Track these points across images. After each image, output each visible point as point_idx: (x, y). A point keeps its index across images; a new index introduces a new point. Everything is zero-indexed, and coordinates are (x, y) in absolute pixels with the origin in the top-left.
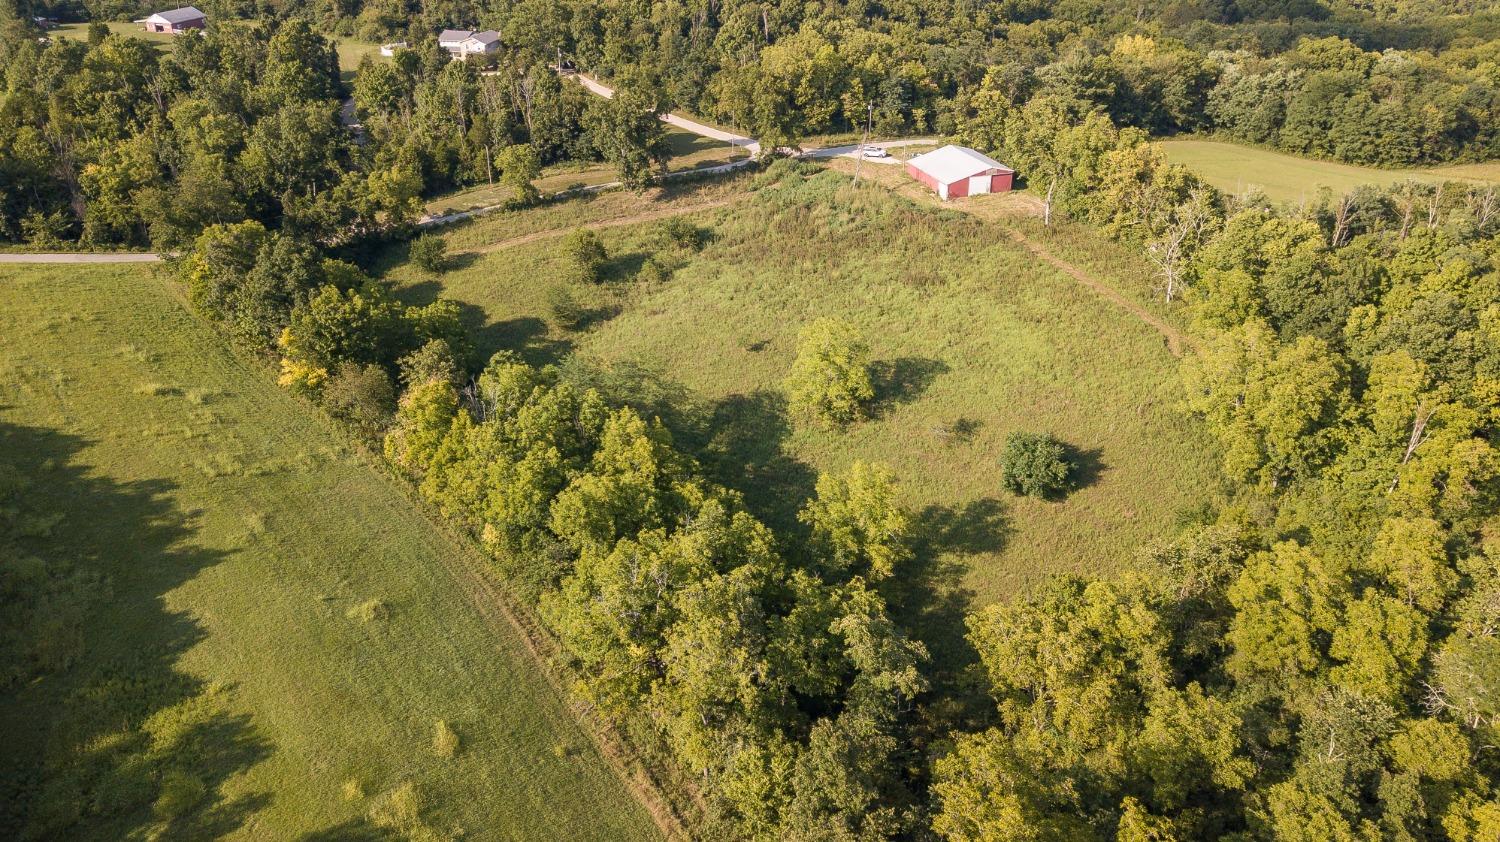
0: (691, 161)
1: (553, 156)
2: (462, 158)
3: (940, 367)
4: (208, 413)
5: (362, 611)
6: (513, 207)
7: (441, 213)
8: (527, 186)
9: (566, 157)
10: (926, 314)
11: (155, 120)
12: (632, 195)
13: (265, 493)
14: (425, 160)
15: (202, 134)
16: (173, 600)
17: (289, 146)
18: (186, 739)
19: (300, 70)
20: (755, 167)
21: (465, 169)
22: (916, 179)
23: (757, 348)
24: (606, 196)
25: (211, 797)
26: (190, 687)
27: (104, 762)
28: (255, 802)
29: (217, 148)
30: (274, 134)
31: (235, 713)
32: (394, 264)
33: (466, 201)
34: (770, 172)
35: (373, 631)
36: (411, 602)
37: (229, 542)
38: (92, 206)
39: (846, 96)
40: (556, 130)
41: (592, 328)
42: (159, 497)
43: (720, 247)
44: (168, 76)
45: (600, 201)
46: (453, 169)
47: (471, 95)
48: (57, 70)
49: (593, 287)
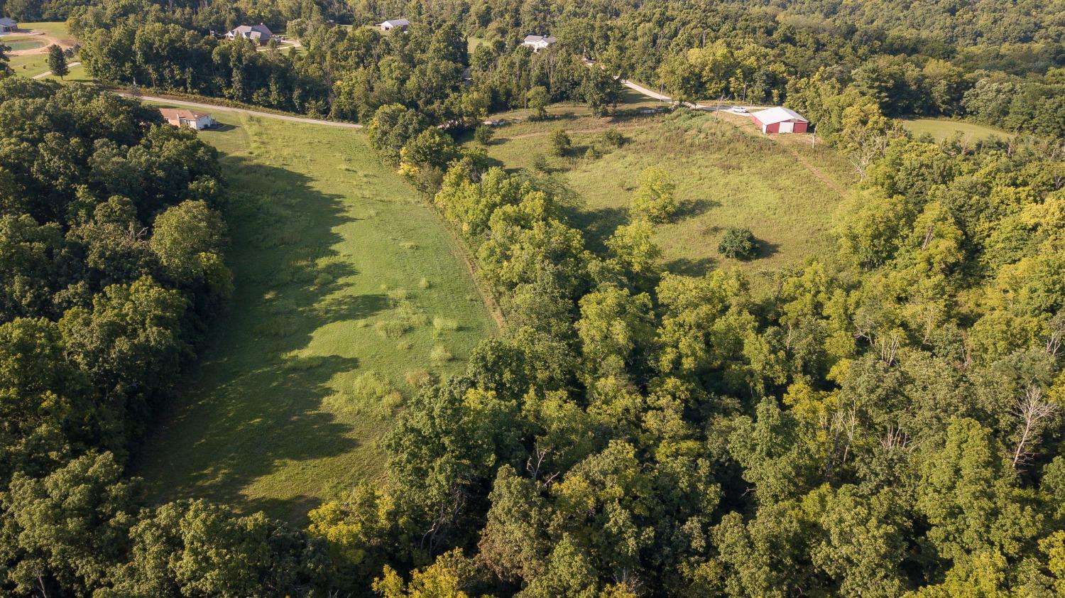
0: (635, 106)
1: (561, 97)
2: (513, 94)
3: (719, 204)
4: (365, 180)
5: (405, 245)
6: (533, 119)
7: (499, 120)
8: (541, 109)
9: (568, 98)
10: (722, 181)
11: (373, 66)
12: (595, 120)
13: (380, 207)
14: (494, 93)
15: (391, 71)
16: (334, 230)
17: (430, 79)
18: (329, 267)
19: (446, 47)
20: (667, 111)
21: (514, 99)
22: (755, 123)
23: (628, 190)
24: (582, 119)
25: (333, 281)
26: (335, 253)
27: (301, 268)
28: (348, 285)
29: (397, 78)
30: (423, 73)
31: (348, 262)
32: (468, 140)
33: (512, 115)
34: (675, 114)
35: (408, 252)
37: (361, 216)
38: (336, 100)
39: (732, 79)
40: (564, 83)
42: (337, 200)
43: (632, 146)
44: (383, 47)
45: (578, 120)
46: (507, 99)
47: (524, 63)
48: (333, 40)
49: (560, 159)
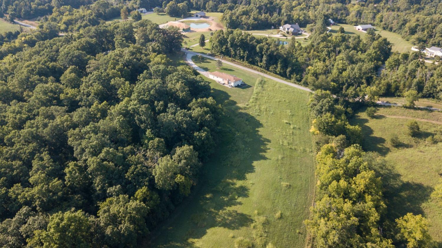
1: (429, 96)
2: (400, 88)
4: (292, 131)
5: (284, 184)
6: (406, 107)
7: (385, 102)
8: (412, 102)
11: (334, 57)
13: (287, 152)
14: (389, 85)
19: (376, 52)
21: (399, 92)
24: (437, 112)
27: (229, 184)
29: (339, 70)
30: (353, 69)
33: (395, 101)
35: (283, 189)
36: (296, 187)
41: (400, 148)
42: (267, 143)
46: (395, 91)
47: (413, 72)
49: (410, 137)
